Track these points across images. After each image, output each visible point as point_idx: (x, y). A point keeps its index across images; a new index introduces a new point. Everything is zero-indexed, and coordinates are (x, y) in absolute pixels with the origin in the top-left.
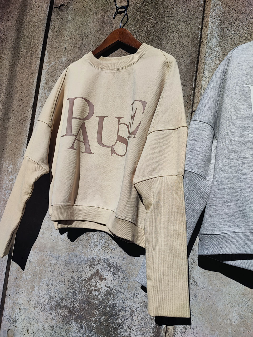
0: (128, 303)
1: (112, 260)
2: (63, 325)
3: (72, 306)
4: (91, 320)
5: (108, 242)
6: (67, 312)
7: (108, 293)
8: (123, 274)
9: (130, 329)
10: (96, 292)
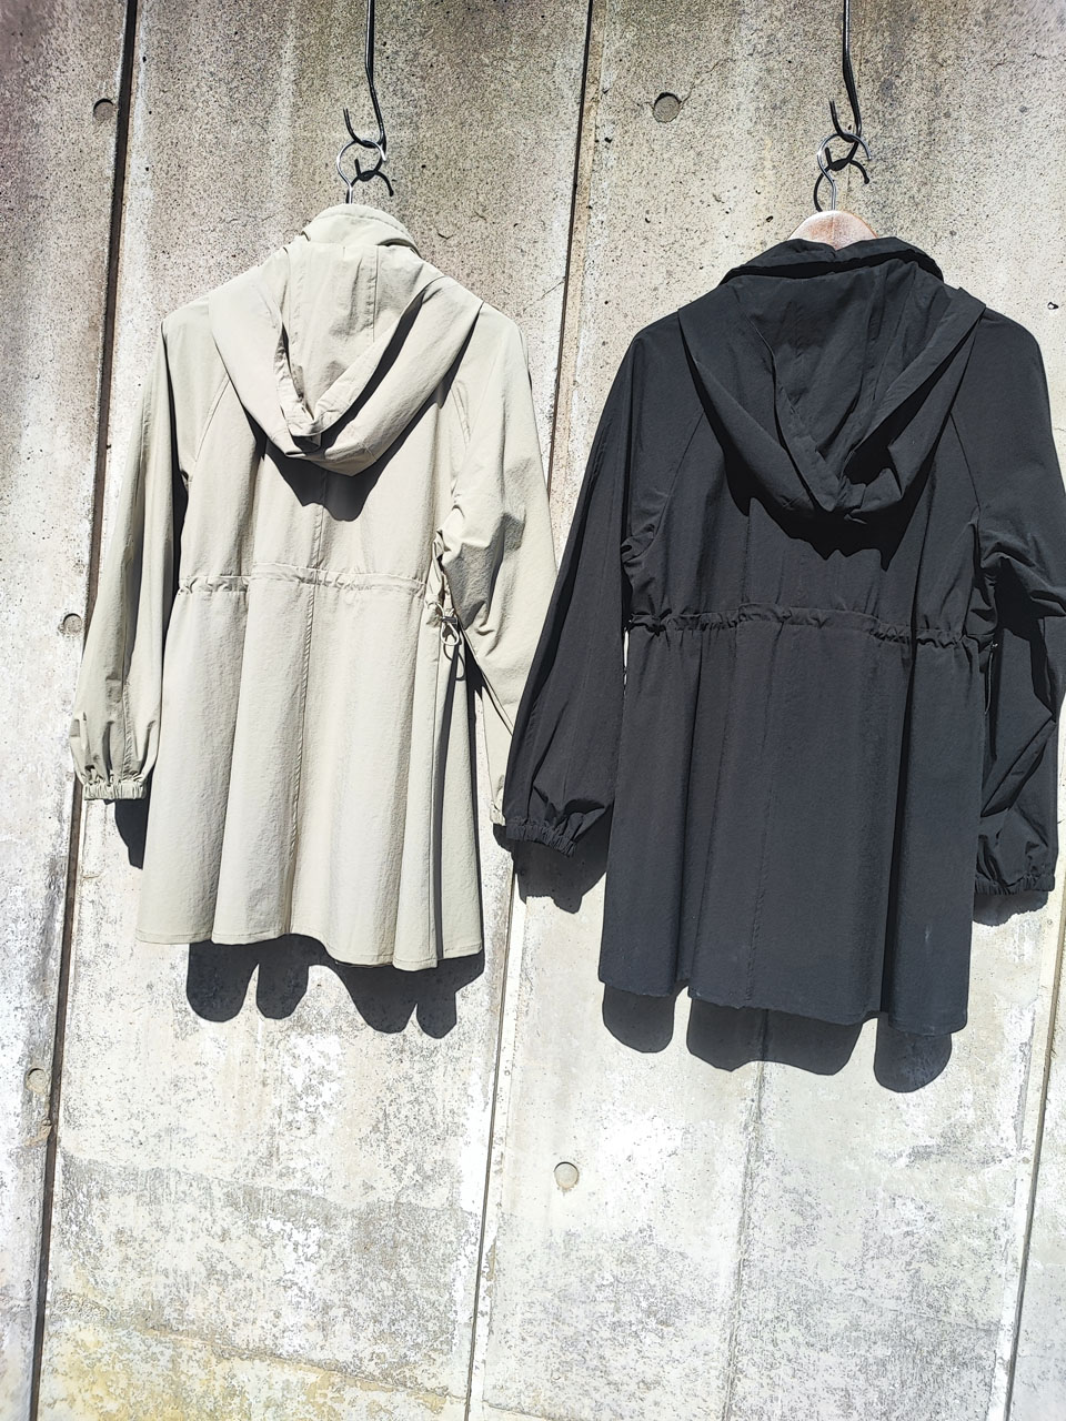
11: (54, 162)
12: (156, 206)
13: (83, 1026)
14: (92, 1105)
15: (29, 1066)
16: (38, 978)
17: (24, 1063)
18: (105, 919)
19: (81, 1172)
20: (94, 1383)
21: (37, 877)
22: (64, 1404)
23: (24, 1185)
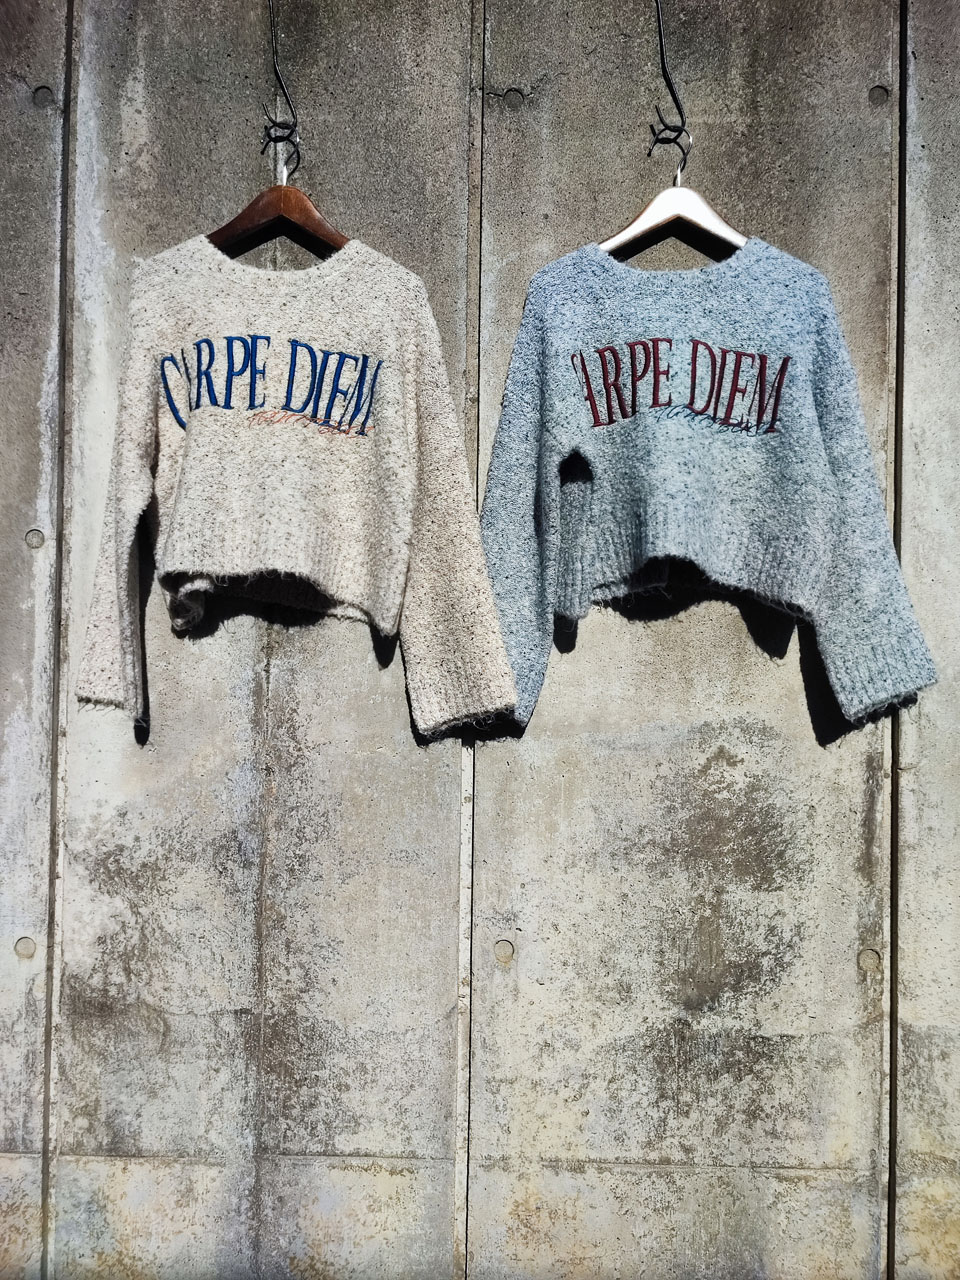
0: (802, 795)
1: (753, 717)
2: (652, 885)
3: (669, 836)
4: (721, 853)
5: (738, 682)
6: (658, 853)
7: (753, 788)
8: (781, 741)
9: (811, 844)
10: (725, 792)
11: (832, 139)
12: (934, 180)
13: (913, 905)
14: (928, 976)
15: (861, 948)
16: (866, 865)
17: (856, 947)
18: (926, 805)
19: (920, 1038)
20: (946, 1233)
21: (855, 773)
22: (918, 1260)
23: (865, 1061)
